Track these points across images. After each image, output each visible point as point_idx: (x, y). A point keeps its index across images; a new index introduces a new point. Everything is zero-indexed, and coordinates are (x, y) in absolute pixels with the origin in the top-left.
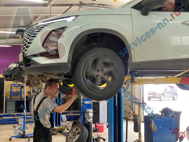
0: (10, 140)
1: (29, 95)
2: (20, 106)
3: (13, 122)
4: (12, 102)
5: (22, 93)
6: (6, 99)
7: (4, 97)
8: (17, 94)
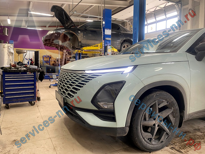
0: (50, 87)
1: (55, 63)
2: (50, 70)
3: (47, 78)
4: (44, 67)
5: (51, 61)
6: (40, 65)
7: (39, 64)
8: (47, 62)
